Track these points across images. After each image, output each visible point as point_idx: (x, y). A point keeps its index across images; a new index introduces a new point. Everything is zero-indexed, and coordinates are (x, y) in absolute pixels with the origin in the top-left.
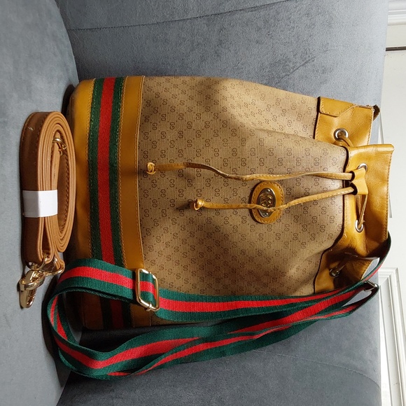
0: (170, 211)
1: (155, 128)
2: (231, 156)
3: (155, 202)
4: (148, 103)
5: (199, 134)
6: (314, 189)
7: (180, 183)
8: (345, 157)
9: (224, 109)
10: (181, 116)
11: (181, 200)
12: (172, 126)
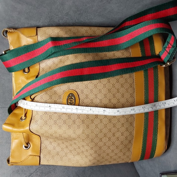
0: (120, 97)
2: (90, 125)
3: (127, 101)
4: (129, 150)
10: (113, 144)
12: (118, 138)
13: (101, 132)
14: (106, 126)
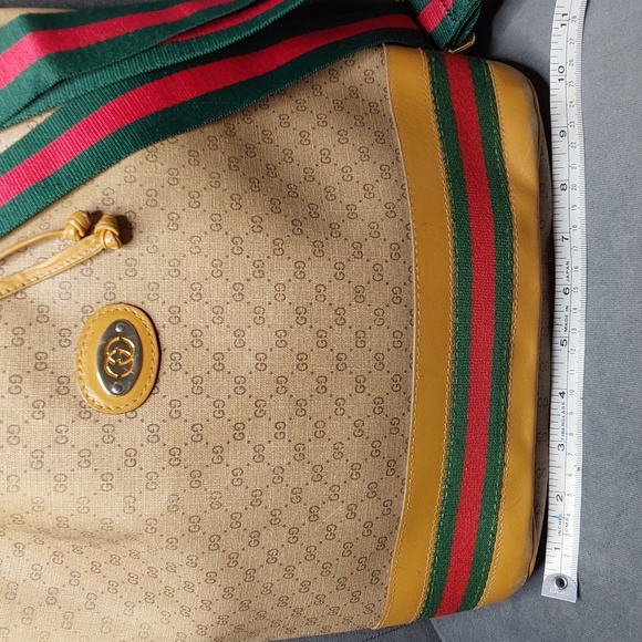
0: (348, 343)
1: (368, 526)
4: (376, 578)
5: (275, 518)
10: (310, 554)
12: (330, 530)
13: (257, 501)
14: (278, 475)
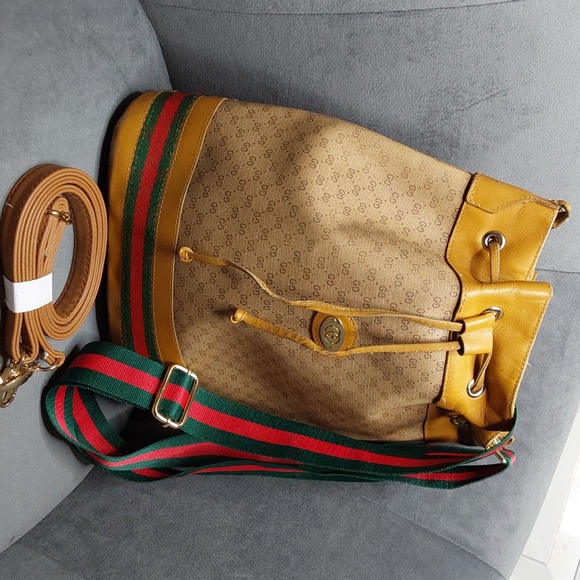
0: (207, 312)
1: (206, 195)
2: (291, 260)
3: (191, 296)
4: (209, 151)
5: (257, 217)
6: (400, 334)
7: (223, 281)
8: (456, 299)
9: (303, 186)
10: (242, 184)
11: (221, 303)
13: (265, 232)
14: (251, 247)
